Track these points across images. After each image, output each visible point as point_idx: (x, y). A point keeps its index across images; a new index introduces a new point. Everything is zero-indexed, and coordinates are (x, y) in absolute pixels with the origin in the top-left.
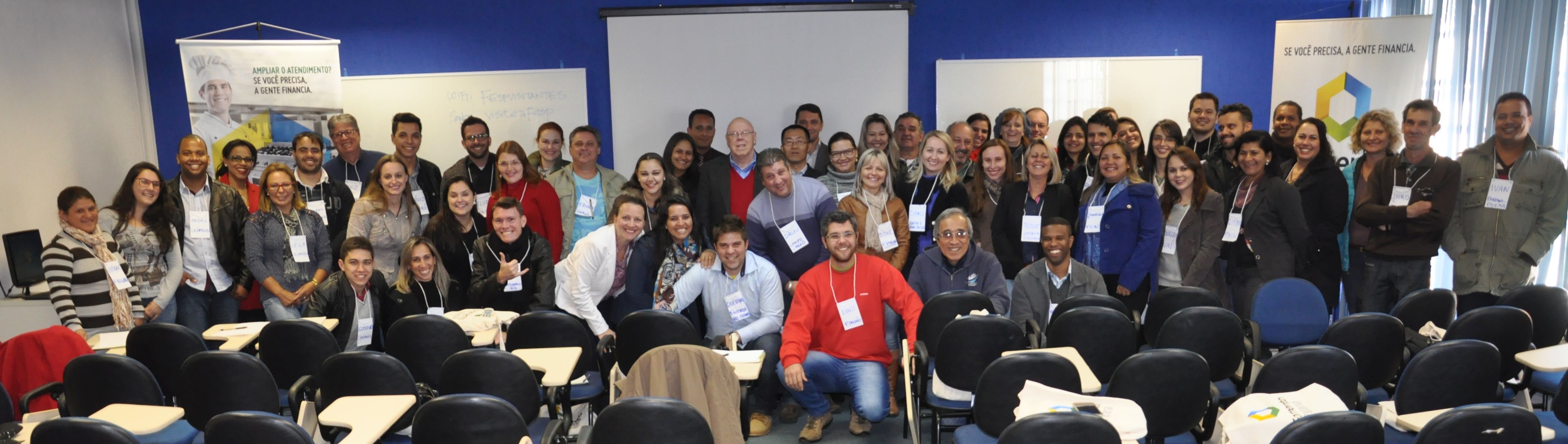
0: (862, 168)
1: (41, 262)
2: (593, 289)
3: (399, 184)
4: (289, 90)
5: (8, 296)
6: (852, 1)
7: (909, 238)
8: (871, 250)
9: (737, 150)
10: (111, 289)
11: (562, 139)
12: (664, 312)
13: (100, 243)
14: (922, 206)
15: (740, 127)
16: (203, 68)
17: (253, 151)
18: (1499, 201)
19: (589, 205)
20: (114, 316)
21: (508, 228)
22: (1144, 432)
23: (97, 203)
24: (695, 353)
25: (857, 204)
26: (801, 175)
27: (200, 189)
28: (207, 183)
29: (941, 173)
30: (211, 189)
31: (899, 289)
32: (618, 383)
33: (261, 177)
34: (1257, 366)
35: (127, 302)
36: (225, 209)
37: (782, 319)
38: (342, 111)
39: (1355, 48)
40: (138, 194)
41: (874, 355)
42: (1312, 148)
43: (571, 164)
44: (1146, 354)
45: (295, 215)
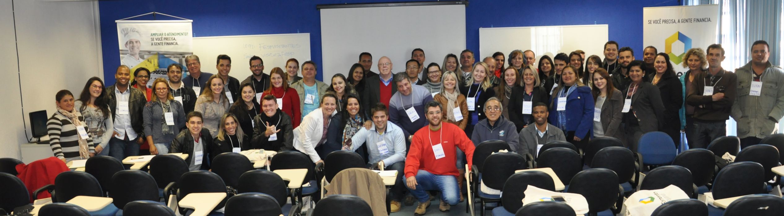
0: (444, 81)
1: (46, 126)
2: (313, 139)
3: (219, 89)
4: (168, 44)
5: (30, 142)
6: (438, 0)
7: (468, 114)
8: (450, 121)
9: (383, 72)
10: (79, 139)
11: (298, 67)
12: (347, 151)
13: (75, 117)
14: (473, 98)
15: (385, 61)
16: (127, 33)
17: (149, 73)
18: (756, 92)
19: (311, 98)
20: (80, 152)
21: (270, 110)
22: (587, 210)
23: (74, 97)
24: (364, 172)
25: (443, 98)
26: (415, 84)
27: (125, 91)
28: (128, 88)
29: (482, 82)
30: (130, 91)
31: (463, 139)
32: (325, 187)
33: (153, 85)
34: (642, 176)
35: (86, 145)
36: (136, 101)
37: (405, 155)
38: (192, 53)
39: (682, 20)
40: (92, 93)
41: (450, 172)
42: (664, 67)
43: (302, 79)
44: (586, 171)
45: (168, 102)
